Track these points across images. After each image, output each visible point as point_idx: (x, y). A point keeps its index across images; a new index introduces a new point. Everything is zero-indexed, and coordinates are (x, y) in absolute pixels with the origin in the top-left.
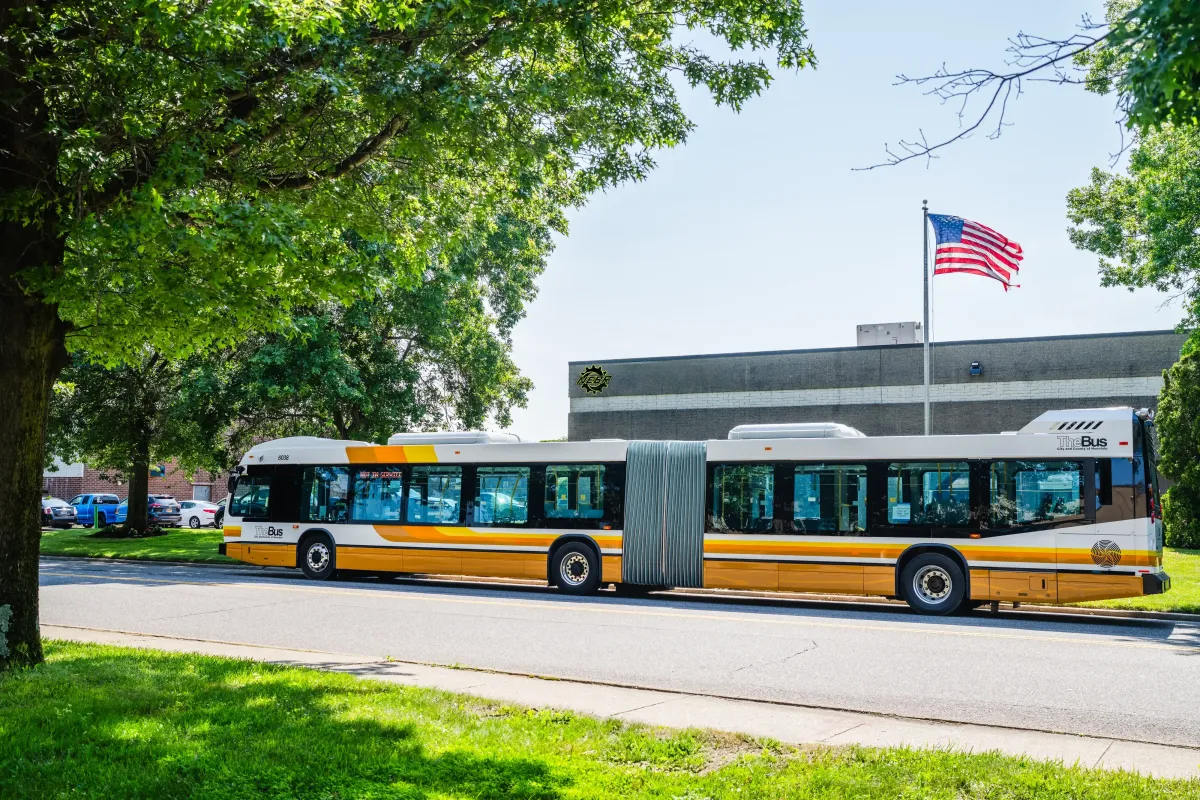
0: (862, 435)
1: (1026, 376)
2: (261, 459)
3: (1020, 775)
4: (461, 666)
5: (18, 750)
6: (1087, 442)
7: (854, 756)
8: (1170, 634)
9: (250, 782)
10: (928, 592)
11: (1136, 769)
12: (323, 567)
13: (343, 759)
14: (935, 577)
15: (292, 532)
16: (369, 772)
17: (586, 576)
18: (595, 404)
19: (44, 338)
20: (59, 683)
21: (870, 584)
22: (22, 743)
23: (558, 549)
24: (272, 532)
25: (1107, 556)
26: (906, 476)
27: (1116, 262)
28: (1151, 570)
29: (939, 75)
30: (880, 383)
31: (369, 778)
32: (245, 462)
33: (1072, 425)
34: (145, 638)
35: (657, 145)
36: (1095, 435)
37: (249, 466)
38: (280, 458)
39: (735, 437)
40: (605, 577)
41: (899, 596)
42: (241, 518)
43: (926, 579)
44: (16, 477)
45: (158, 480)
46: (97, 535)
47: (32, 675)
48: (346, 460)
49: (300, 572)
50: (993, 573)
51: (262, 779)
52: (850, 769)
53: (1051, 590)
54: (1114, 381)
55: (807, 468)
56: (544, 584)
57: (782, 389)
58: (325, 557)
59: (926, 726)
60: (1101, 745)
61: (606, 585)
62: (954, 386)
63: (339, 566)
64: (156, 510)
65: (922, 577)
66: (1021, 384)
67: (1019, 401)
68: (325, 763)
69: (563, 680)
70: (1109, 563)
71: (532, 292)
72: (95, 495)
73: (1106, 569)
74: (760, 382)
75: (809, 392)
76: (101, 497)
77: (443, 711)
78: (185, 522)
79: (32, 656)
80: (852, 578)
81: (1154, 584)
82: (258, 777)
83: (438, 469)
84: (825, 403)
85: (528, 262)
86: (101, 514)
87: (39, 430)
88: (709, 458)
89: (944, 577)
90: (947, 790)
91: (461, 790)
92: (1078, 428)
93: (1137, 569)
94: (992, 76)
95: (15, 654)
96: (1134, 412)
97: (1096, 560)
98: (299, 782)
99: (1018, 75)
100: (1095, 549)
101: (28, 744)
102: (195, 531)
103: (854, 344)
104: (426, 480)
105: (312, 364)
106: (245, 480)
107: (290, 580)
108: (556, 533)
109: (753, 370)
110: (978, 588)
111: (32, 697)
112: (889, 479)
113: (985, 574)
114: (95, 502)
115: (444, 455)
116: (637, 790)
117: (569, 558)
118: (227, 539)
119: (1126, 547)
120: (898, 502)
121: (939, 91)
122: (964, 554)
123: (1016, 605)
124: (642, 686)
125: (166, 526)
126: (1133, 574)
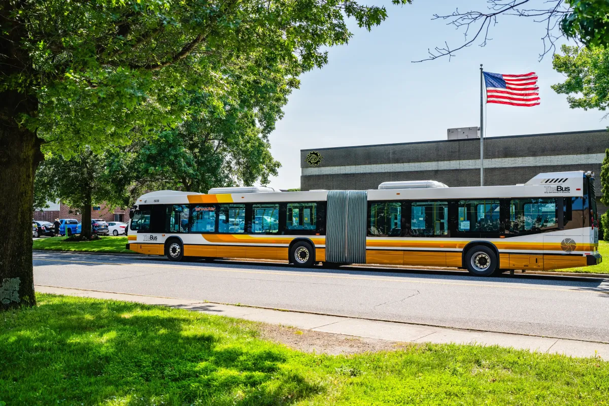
0: (446, 187)
1: (534, 154)
2: (145, 202)
3: (506, 357)
4: (241, 305)
5: (23, 347)
6: (560, 189)
7: (427, 348)
8: (599, 285)
9: (132, 362)
10: (479, 265)
11: (564, 353)
12: (177, 255)
13: (178, 351)
14: (482, 257)
15: (161, 238)
16: (189, 358)
17: (307, 258)
18: (314, 171)
19: (30, 147)
20: (44, 315)
21: (449, 261)
22: (25, 343)
23: (294, 245)
24: (152, 238)
25: (568, 246)
26: (469, 206)
27: (579, 96)
28: (591, 253)
29: (454, 14)
30: (459, 159)
31: (189, 360)
32: (137, 203)
33: (552, 180)
34: (87, 292)
35: (335, 44)
36: (564, 185)
37: (140, 206)
38: (155, 201)
39: (382, 188)
40: (317, 259)
41: (464, 267)
42: (136, 231)
43: (478, 258)
44: (19, 216)
45: (97, 211)
46: (67, 240)
47: (31, 311)
48: (187, 202)
49: (166, 258)
50: (511, 256)
51: (138, 361)
52: (424, 355)
53: (541, 264)
54: (579, 156)
55: (418, 204)
56: (287, 262)
57: (409, 162)
58: (178, 250)
59: (468, 333)
60: (552, 341)
61: (318, 262)
62: (497, 159)
63: (185, 254)
64: (96, 227)
65: (476, 258)
66: (531, 158)
67: (530, 167)
68: (169, 353)
69: (290, 311)
70: (570, 250)
71: (281, 114)
72: (66, 220)
73: (569, 253)
74: (397, 159)
75: (422, 163)
76: (69, 221)
77: (229, 327)
78: (111, 232)
79: (31, 302)
80: (440, 258)
81: (593, 260)
82: (136, 360)
83: (235, 206)
84: (430, 169)
85: (278, 100)
86: (69, 229)
87: (30, 192)
88: (368, 199)
89: (487, 257)
90: (470, 364)
91: (233, 366)
92: (555, 182)
93: (584, 253)
94: (481, 15)
95: (22, 300)
96: (584, 173)
97: (563, 249)
98: (155, 362)
99: (494, 14)
100: (563, 243)
101: (28, 345)
102: (115, 237)
103: (446, 139)
104: (228, 212)
105: (170, 154)
106: (138, 212)
107: (161, 262)
108: (292, 237)
109: (394, 153)
110: (504, 263)
111: (31, 322)
112: (460, 208)
113: (507, 256)
114: (66, 223)
115: (236, 199)
116: (319, 365)
117: (299, 250)
118: (130, 242)
119: (579, 241)
120: (464, 220)
121: (455, 23)
122: (497, 246)
123: (523, 271)
124: (328, 314)
125: (102, 235)
126: (582, 255)
